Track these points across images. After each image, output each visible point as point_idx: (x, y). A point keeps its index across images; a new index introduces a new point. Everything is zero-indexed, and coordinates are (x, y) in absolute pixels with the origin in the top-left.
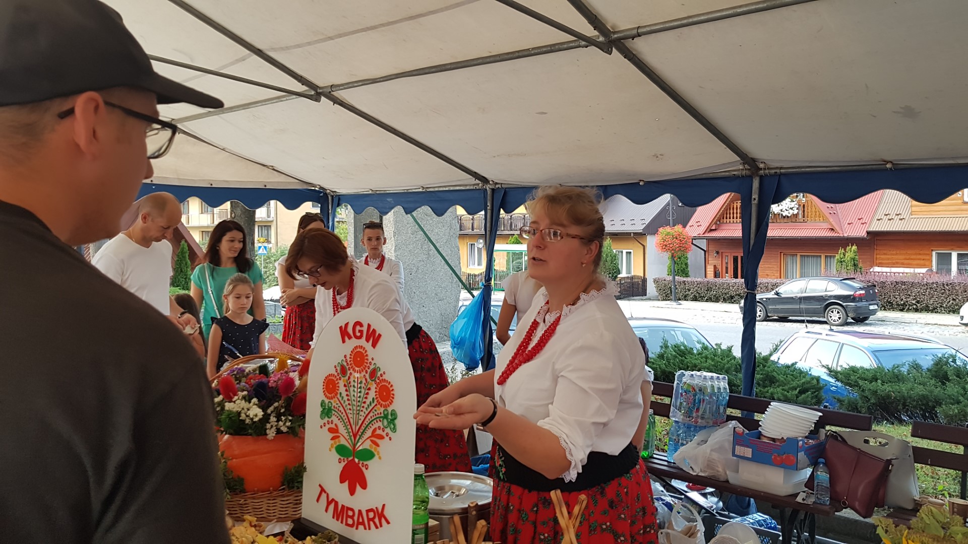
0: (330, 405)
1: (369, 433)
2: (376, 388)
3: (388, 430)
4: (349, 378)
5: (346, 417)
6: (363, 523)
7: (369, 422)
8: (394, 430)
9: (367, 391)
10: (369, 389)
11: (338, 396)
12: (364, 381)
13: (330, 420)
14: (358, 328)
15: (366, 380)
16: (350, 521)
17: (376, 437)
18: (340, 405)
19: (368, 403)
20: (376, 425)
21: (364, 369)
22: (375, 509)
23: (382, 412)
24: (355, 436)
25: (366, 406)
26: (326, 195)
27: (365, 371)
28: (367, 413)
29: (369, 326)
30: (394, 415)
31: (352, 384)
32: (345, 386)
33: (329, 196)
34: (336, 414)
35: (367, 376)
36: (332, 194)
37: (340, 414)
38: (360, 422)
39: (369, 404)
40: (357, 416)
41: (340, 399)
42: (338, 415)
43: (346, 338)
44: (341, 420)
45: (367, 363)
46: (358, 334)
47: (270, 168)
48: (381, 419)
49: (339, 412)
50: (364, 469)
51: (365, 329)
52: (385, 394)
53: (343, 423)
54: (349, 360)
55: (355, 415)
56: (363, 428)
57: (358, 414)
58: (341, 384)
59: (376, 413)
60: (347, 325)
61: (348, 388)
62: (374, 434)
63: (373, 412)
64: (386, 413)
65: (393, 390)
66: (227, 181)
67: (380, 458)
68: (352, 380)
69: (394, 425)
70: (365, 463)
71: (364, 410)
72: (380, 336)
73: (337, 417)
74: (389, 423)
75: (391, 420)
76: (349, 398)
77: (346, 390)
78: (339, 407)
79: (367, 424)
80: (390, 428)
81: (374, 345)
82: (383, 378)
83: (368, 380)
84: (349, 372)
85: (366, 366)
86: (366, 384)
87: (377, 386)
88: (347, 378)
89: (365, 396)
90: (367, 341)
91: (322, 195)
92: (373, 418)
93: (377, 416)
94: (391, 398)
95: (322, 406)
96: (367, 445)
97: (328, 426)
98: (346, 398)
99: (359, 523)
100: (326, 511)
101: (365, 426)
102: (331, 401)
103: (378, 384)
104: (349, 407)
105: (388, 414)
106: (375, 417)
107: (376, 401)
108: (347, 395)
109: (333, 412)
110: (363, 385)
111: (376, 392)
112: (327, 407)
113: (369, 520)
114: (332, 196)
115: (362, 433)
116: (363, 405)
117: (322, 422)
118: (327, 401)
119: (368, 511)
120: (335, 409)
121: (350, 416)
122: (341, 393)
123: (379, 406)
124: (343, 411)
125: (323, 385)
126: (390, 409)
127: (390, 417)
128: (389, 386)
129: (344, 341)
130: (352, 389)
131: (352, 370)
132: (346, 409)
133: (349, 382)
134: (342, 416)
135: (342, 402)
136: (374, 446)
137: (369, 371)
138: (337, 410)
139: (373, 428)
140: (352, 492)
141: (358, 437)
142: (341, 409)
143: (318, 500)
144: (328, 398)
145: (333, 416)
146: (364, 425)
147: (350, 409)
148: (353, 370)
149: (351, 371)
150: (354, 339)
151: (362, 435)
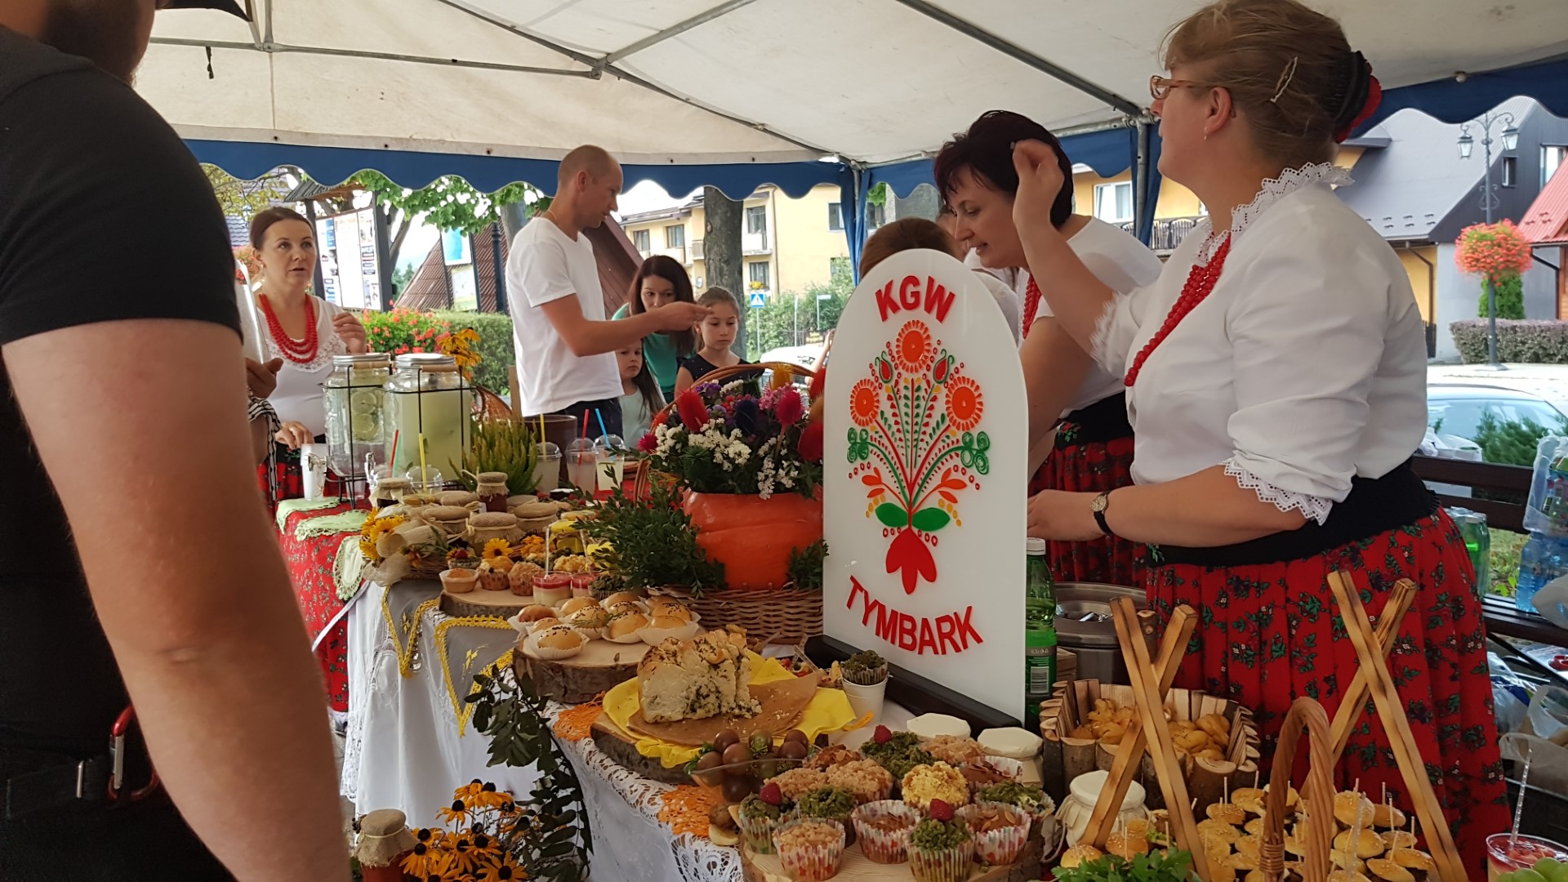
0: (865, 436)
1: (936, 479)
2: (947, 396)
3: (973, 471)
4: (897, 383)
5: (893, 454)
6: (932, 643)
7: (935, 459)
8: (985, 469)
9: (930, 404)
10: (935, 399)
11: (879, 418)
12: (924, 385)
13: (865, 462)
14: (911, 288)
15: (928, 382)
16: (908, 640)
17: (951, 485)
18: (881, 433)
19: (933, 423)
20: (950, 464)
21: (924, 362)
22: (953, 617)
23: (961, 439)
24: (911, 487)
25: (929, 430)
26: (849, 169)
27: (925, 367)
28: (931, 442)
29: (931, 281)
30: (984, 441)
31: (903, 392)
32: (890, 398)
33: (854, 171)
34: (875, 450)
35: (930, 375)
36: (859, 167)
37: (883, 449)
38: (920, 461)
39: (935, 426)
40: (914, 449)
41: (882, 423)
42: (879, 452)
43: (889, 311)
44: (885, 460)
45: (928, 351)
46: (911, 300)
47: (760, 127)
48: (959, 452)
49: (881, 447)
50: (929, 545)
51: (923, 289)
52: (964, 405)
53: (888, 465)
54: (895, 350)
55: (909, 450)
56: (926, 472)
57: (916, 446)
58: (883, 395)
59: (949, 442)
60: (889, 286)
61: (895, 402)
62: (945, 482)
63: (943, 441)
64: (968, 439)
65: (980, 395)
66: (696, 155)
67: (959, 523)
68: (902, 385)
69: (985, 460)
70: (931, 534)
71: (927, 438)
72: (952, 296)
73: (878, 456)
74: (974, 458)
75: (978, 451)
76: (898, 419)
77: (893, 406)
78: (881, 437)
79: (932, 462)
80: (977, 467)
81: (941, 317)
82: (960, 375)
83: (933, 382)
84: (895, 373)
85: (926, 357)
86: (929, 391)
87: (949, 391)
88: (893, 383)
89: (928, 412)
90: (929, 309)
91: (842, 170)
92: (943, 452)
93: (951, 447)
94: (977, 411)
95: (849, 438)
96: (934, 501)
97: (861, 474)
98: (892, 420)
99: (924, 643)
100: (865, 622)
101: (929, 467)
102: (867, 428)
103: (949, 388)
104: (898, 435)
105: (971, 441)
106: (947, 449)
107: (947, 419)
108: (895, 415)
109: (871, 448)
110: (922, 393)
111: (947, 402)
112: (859, 441)
113: (942, 636)
114: (860, 171)
115: (924, 481)
116: (923, 429)
117: (850, 468)
118: (858, 429)
119: (939, 621)
120: (873, 442)
121: (901, 451)
122: (882, 413)
123: (953, 428)
124: (887, 444)
125: (851, 402)
126: (975, 432)
127: (975, 446)
128: (973, 389)
129: (884, 317)
130: (902, 402)
131: (900, 367)
132: (893, 440)
133: (896, 390)
134: (887, 453)
135: (886, 428)
136: (947, 502)
137: (933, 366)
138: (877, 444)
139: (944, 469)
140: (910, 587)
141: (917, 488)
142: (885, 440)
143: (849, 605)
144: (860, 424)
145: (871, 455)
146: (927, 465)
147: (901, 440)
148: (903, 368)
149: (900, 369)
150: (903, 311)
151: (923, 483)
